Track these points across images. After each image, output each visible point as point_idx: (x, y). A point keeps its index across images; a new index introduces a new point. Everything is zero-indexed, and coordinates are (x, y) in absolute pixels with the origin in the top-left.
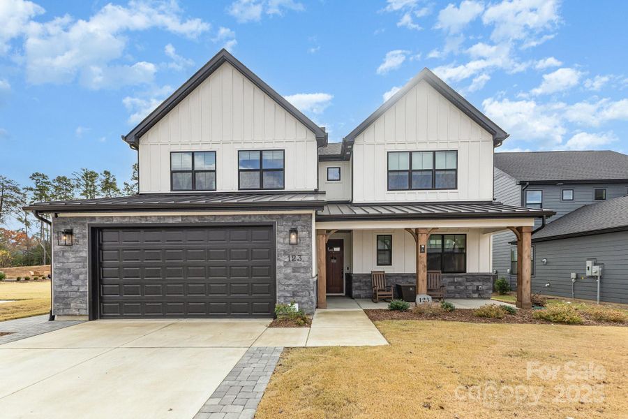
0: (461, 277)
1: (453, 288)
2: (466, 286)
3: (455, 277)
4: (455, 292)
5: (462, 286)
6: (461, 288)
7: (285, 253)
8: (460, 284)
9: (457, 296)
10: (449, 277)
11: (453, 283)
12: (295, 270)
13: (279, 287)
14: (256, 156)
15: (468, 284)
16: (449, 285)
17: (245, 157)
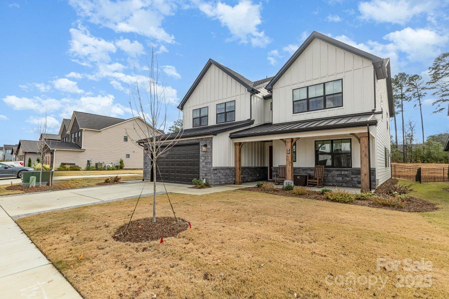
0: (347, 170)
1: (340, 179)
2: (352, 178)
3: (342, 170)
4: (342, 182)
5: (349, 177)
6: (348, 179)
7: (203, 156)
8: (346, 176)
9: (344, 184)
10: (338, 170)
11: (340, 175)
12: (206, 163)
13: (201, 171)
14: (223, 106)
15: (353, 176)
16: (337, 177)
17: (219, 107)
